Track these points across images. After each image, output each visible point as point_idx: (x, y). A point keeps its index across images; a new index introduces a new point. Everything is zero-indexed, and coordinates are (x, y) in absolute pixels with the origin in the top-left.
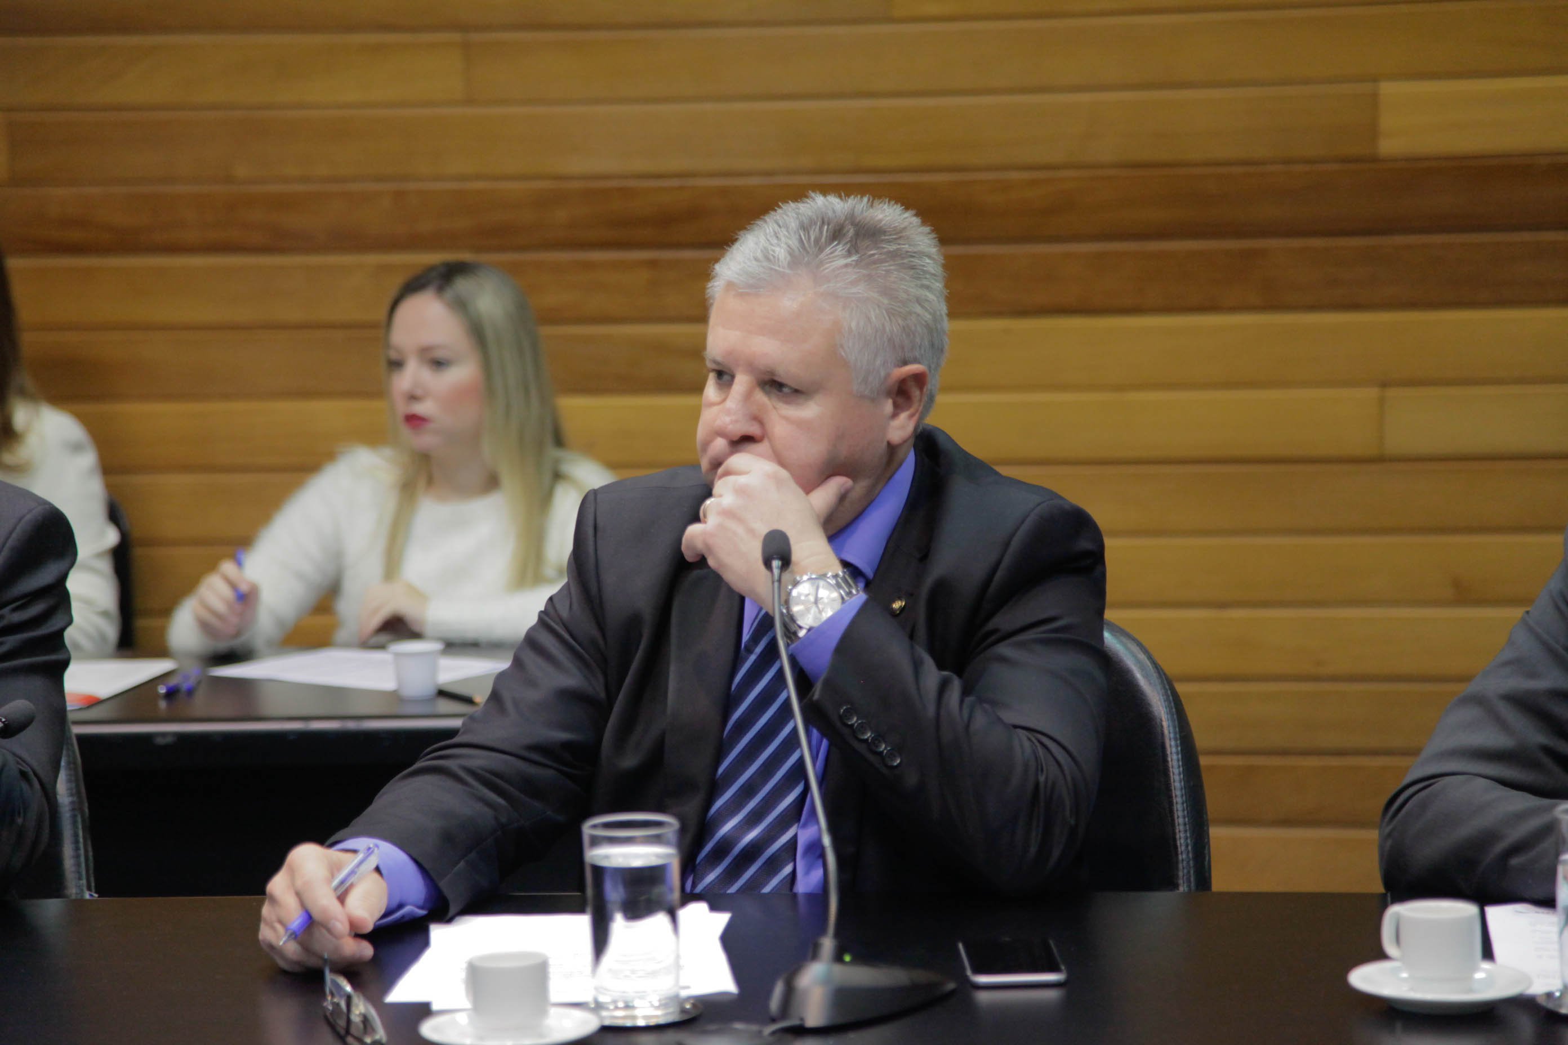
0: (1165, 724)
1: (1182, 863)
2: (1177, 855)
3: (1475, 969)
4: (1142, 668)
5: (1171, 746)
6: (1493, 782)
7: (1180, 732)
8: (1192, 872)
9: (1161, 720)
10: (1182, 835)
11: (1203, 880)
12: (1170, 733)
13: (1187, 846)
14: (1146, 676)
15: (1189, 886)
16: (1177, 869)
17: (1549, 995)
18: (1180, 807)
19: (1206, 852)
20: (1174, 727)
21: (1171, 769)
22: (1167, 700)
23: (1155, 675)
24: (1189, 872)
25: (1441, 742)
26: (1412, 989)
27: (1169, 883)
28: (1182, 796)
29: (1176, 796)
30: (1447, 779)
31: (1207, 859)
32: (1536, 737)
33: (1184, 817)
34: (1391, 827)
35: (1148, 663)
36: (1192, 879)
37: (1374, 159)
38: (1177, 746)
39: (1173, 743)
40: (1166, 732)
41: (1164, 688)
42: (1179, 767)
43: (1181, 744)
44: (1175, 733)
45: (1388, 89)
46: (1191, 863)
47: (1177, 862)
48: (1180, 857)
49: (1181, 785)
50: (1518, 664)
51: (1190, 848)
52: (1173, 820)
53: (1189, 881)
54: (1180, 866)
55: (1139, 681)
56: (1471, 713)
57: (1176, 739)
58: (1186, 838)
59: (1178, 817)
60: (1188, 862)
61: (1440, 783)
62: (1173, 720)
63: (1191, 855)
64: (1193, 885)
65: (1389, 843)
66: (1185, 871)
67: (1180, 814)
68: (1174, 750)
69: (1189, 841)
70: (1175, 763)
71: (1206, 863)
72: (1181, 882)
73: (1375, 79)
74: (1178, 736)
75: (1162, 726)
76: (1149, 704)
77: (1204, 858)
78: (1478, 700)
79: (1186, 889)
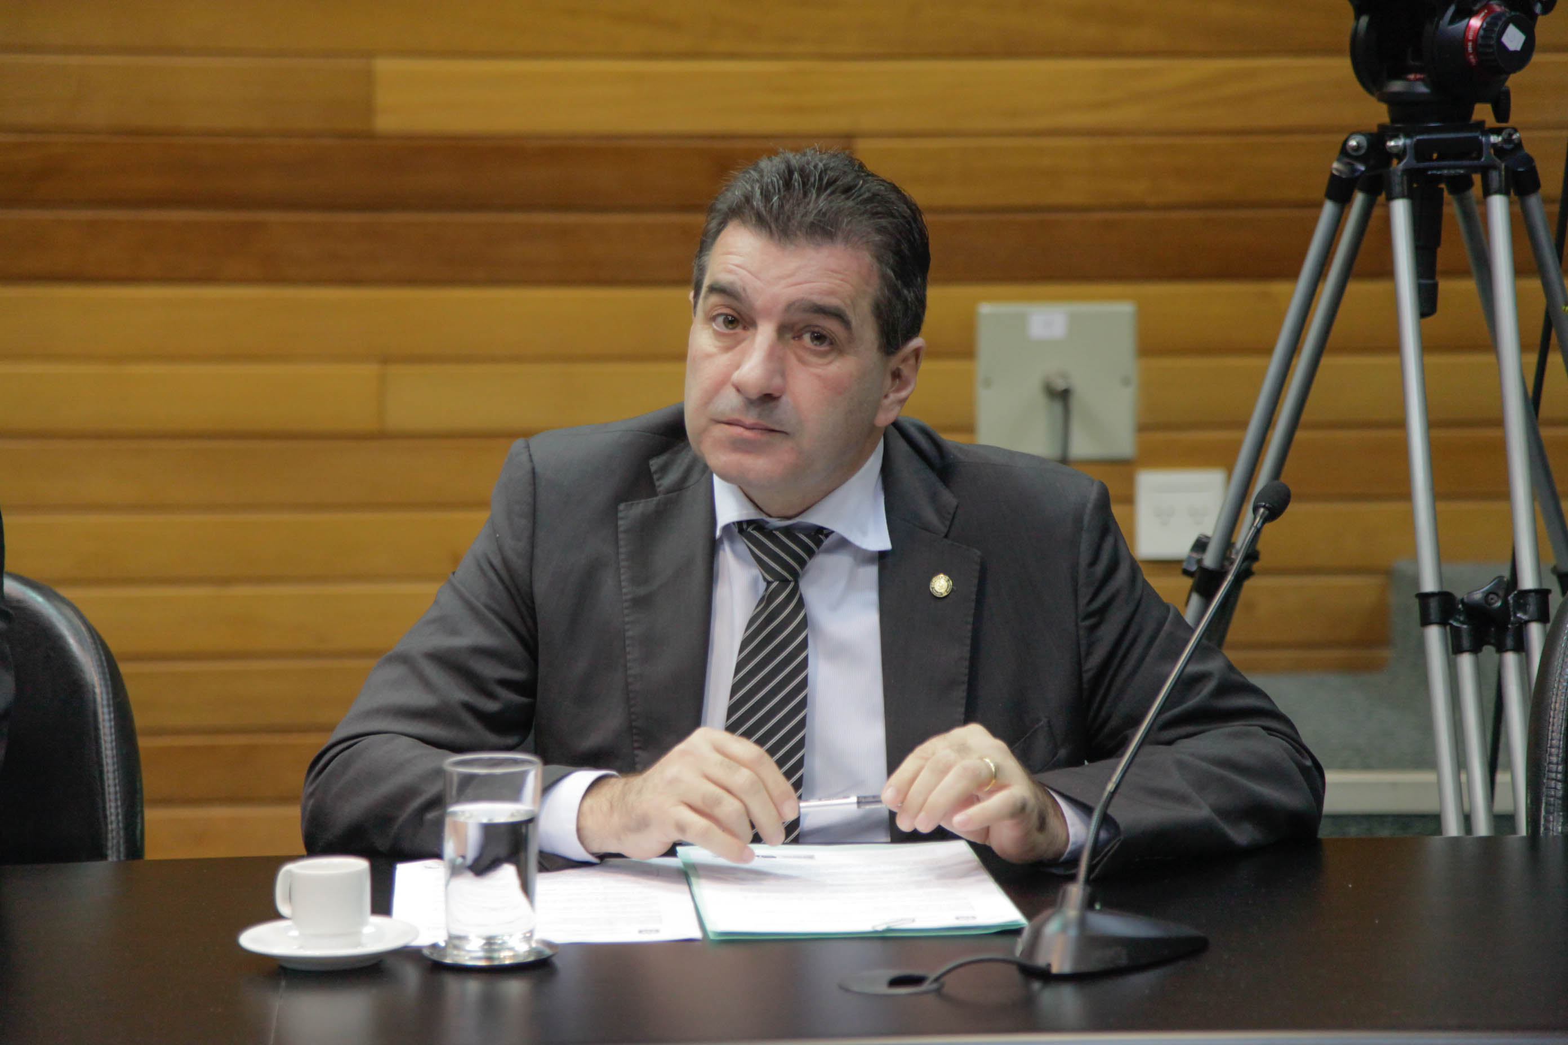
0: (98, 690)
1: (112, 833)
2: (106, 825)
3: (363, 923)
4: (77, 634)
5: (103, 713)
6: (416, 740)
7: (114, 698)
8: (122, 841)
9: (94, 687)
10: (113, 804)
11: (134, 849)
12: (102, 699)
13: (117, 815)
14: (80, 641)
15: (118, 857)
16: (106, 839)
17: (434, 946)
18: (111, 776)
19: (139, 820)
20: (108, 693)
21: (102, 737)
22: (101, 665)
23: (89, 640)
24: (118, 842)
25: (365, 702)
26: (301, 947)
27: (98, 853)
28: (114, 764)
29: (107, 764)
30: (371, 737)
31: (139, 827)
32: (458, 693)
33: (115, 786)
34: (314, 785)
35: (83, 629)
36: (122, 849)
37: (370, 135)
38: (109, 713)
39: (106, 710)
40: (99, 699)
41: (99, 654)
42: (111, 735)
43: (115, 712)
44: (108, 700)
45: (384, 66)
46: (122, 833)
47: (106, 833)
48: (110, 827)
49: (113, 753)
50: (444, 623)
51: (120, 817)
52: (103, 789)
53: (119, 851)
54: (110, 836)
55: (71, 647)
56: (398, 671)
57: (109, 706)
58: (117, 807)
59: (109, 786)
60: (118, 833)
61: (363, 742)
62: (106, 686)
63: (121, 825)
64: (122, 856)
65: (311, 802)
66: (115, 841)
67: (111, 782)
68: (107, 717)
69: (120, 810)
70: (107, 731)
71: (138, 832)
72: (109, 852)
73: (370, 54)
74: (111, 702)
75: (94, 693)
76: (81, 671)
77: (135, 828)
78: (403, 659)
79: (115, 859)
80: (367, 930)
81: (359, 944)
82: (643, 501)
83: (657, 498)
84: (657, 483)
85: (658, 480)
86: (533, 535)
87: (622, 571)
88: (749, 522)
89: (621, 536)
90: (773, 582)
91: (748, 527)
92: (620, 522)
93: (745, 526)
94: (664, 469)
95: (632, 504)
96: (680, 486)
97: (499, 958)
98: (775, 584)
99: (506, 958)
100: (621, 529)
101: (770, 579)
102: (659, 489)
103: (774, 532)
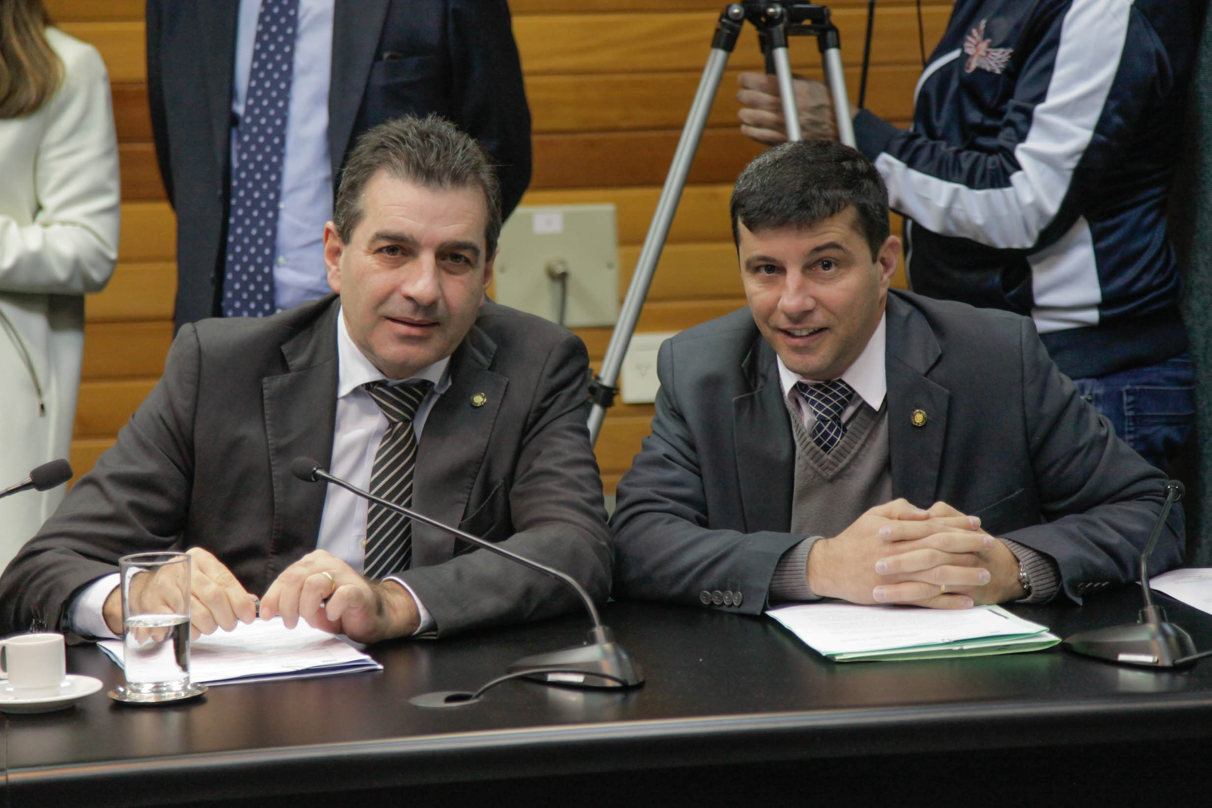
80: (64, 684)
81: (58, 695)
82: (281, 376)
83: (290, 375)
84: (290, 363)
85: (290, 361)
86: (197, 397)
87: (268, 428)
88: (375, 383)
89: (266, 402)
90: (398, 423)
91: (374, 387)
92: (265, 392)
93: (371, 386)
94: (294, 353)
95: (273, 379)
96: (308, 366)
97: (164, 697)
98: (400, 424)
99: (169, 696)
100: (265, 397)
101: (395, 420)
102: (291, 368)
103: (395, 387)
